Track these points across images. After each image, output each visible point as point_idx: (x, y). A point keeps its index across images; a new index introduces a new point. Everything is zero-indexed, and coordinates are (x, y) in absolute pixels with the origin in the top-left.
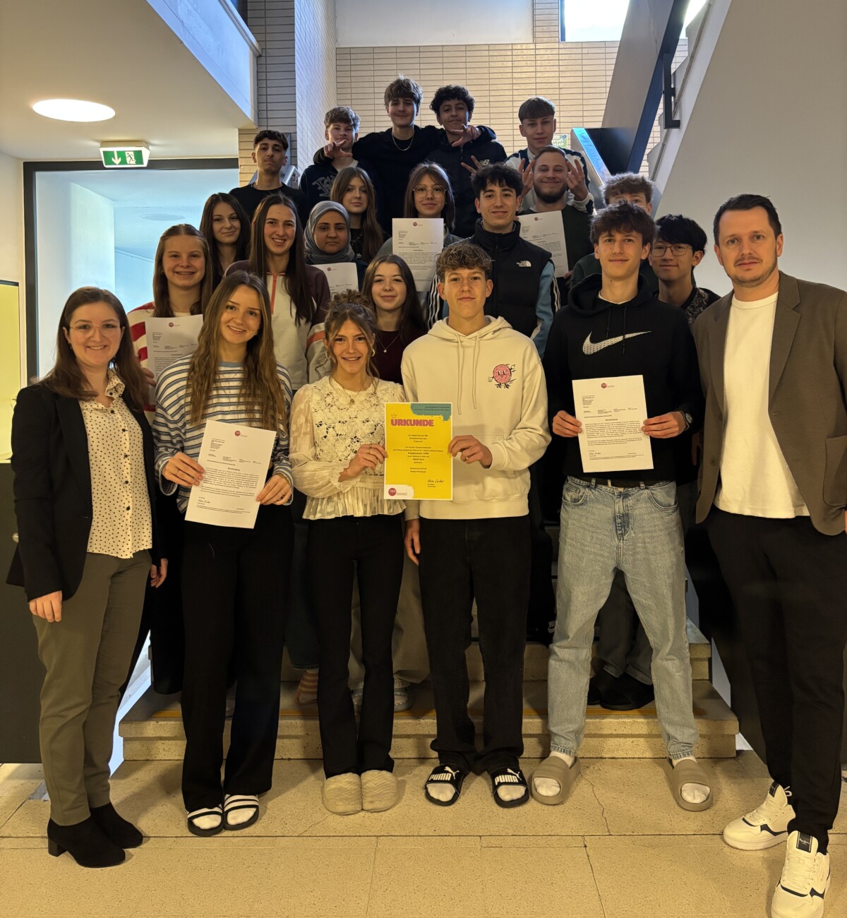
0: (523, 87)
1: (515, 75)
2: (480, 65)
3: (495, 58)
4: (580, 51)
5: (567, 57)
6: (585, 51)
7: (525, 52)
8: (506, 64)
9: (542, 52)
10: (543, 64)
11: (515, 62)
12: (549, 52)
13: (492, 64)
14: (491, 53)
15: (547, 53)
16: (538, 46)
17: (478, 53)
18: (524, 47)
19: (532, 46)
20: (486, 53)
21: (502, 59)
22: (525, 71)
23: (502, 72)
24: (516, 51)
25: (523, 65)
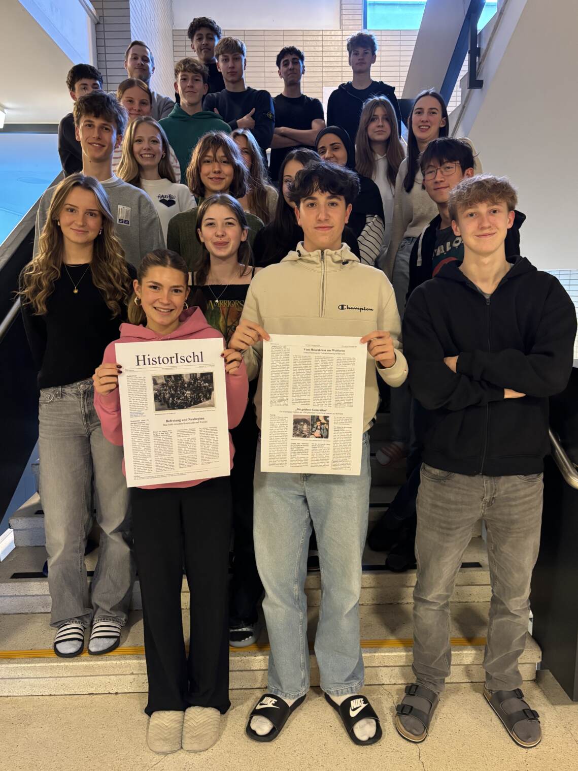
1: (325, 59)
3: (308, 42)
6: (384, 38)
11: (325, 47)
13: (306, 48)
14: (305, 38)
16: (345, 33)
17: (294, 39)
18: (333, 33)
19: (340, 33)
20: (301, 38)
21: (314, 43)
22: (333, 55)
23: (314, 55)
24: (326, 37)
25: (332, 50)
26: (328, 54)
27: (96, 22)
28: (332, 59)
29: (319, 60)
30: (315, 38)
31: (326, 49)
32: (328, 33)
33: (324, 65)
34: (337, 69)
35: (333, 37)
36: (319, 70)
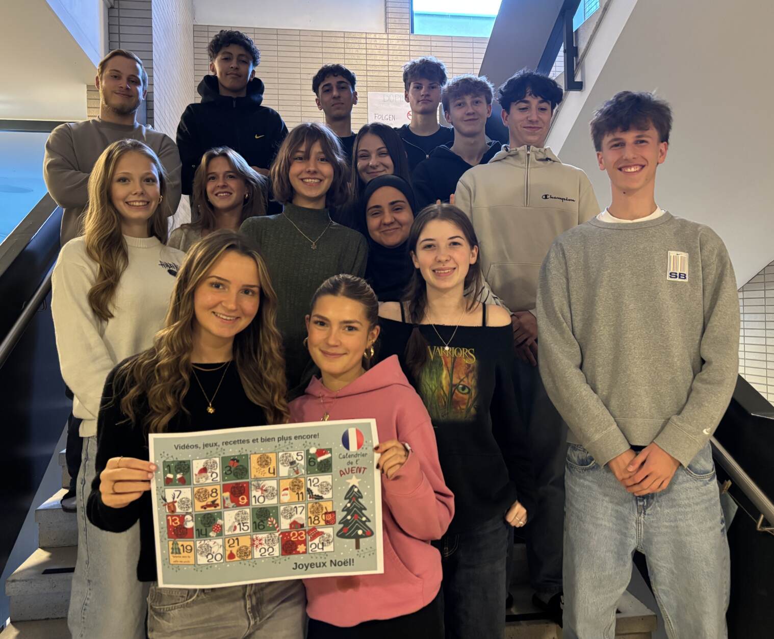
0: (376, 74)
1: (369, 63)
2: (336, 50)
3: (350, 45)
4: (429, 43)
5: (417, 48)
6: (434, 44)
7: (378, 41)
8: (360, 51)
9: (395, 42)
10: (395, 54)
11: (369, 51)
12: (400, 43)
13: (347, 51)
14: (346, 40)
15: (399, 43)
16: (390, 36)
17: (333, 39)
18: (377, 36)
19: (385, 36)
20: (342, 40)
21: (356, 46)
22: (378, 59)
23: (356, 58)
24: (370, 40)
25: (377, 53)
26: (373, 57)
27: (110, 6)
28: (377, 63)
29: (363, 63)
30: (357, 41)
31: (370, 52)
32: (372, 36)
33: (368, 69)
34: (383, 74)
35: (378, 40)
36: (363, 74)
